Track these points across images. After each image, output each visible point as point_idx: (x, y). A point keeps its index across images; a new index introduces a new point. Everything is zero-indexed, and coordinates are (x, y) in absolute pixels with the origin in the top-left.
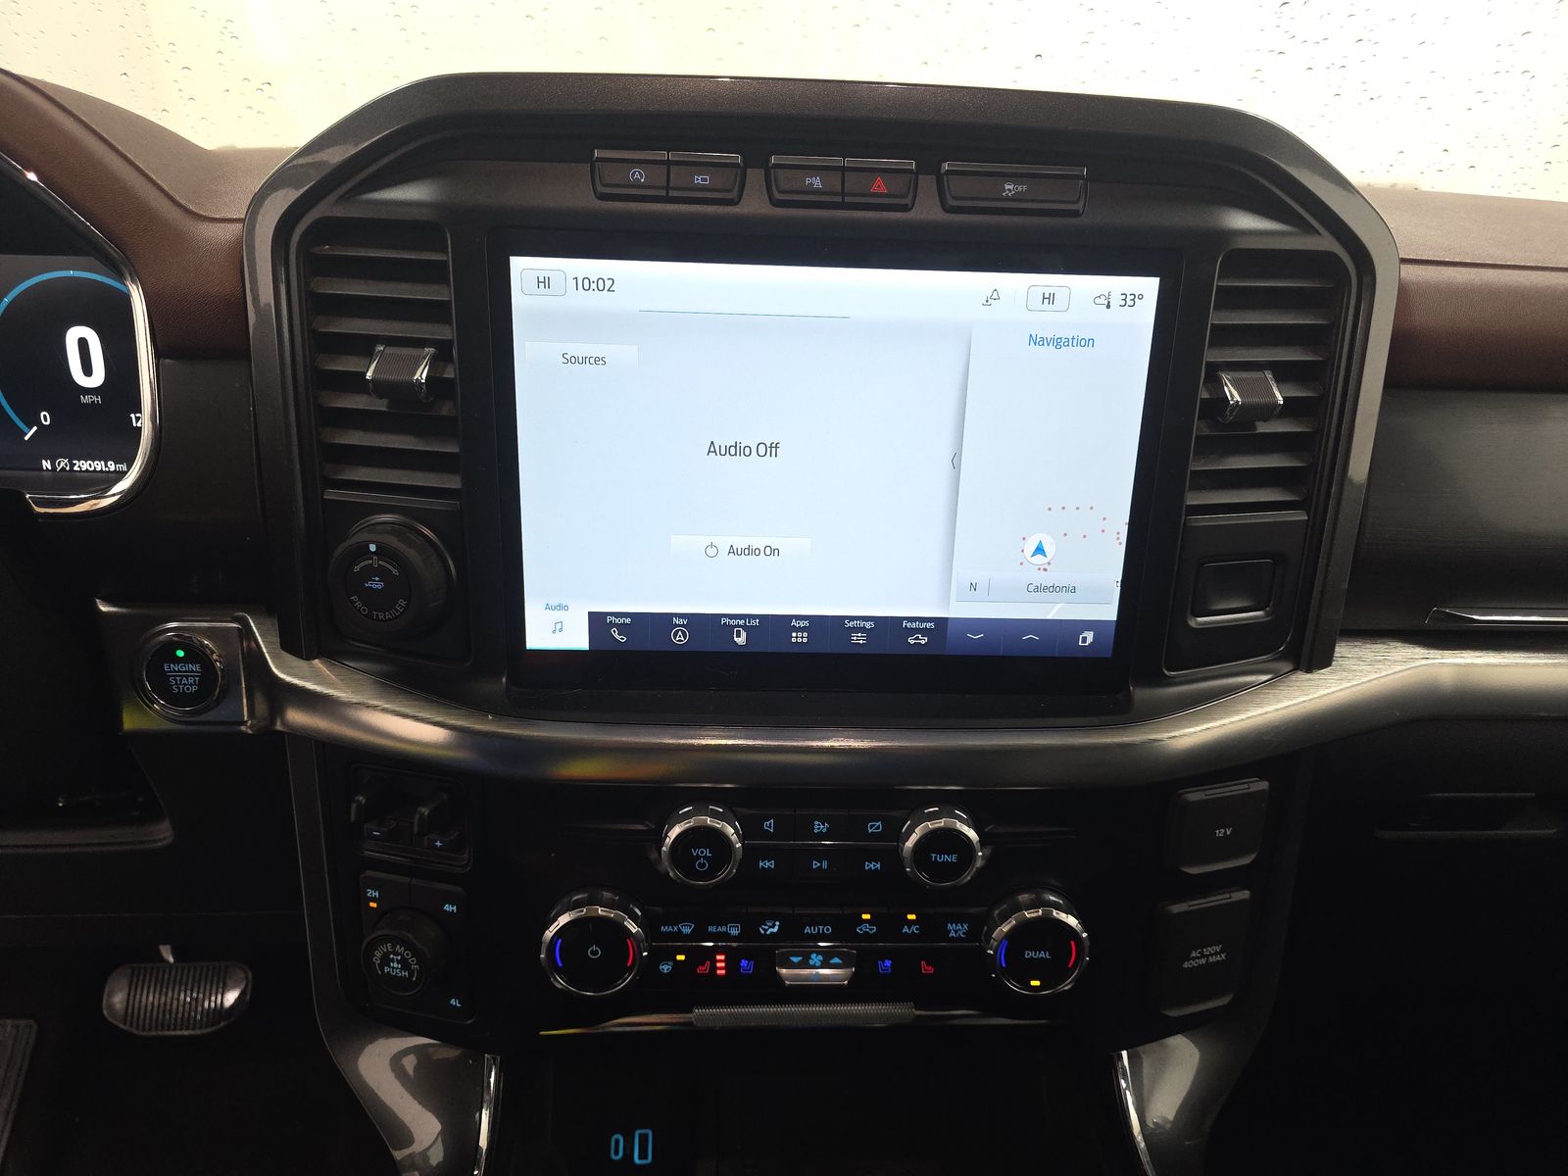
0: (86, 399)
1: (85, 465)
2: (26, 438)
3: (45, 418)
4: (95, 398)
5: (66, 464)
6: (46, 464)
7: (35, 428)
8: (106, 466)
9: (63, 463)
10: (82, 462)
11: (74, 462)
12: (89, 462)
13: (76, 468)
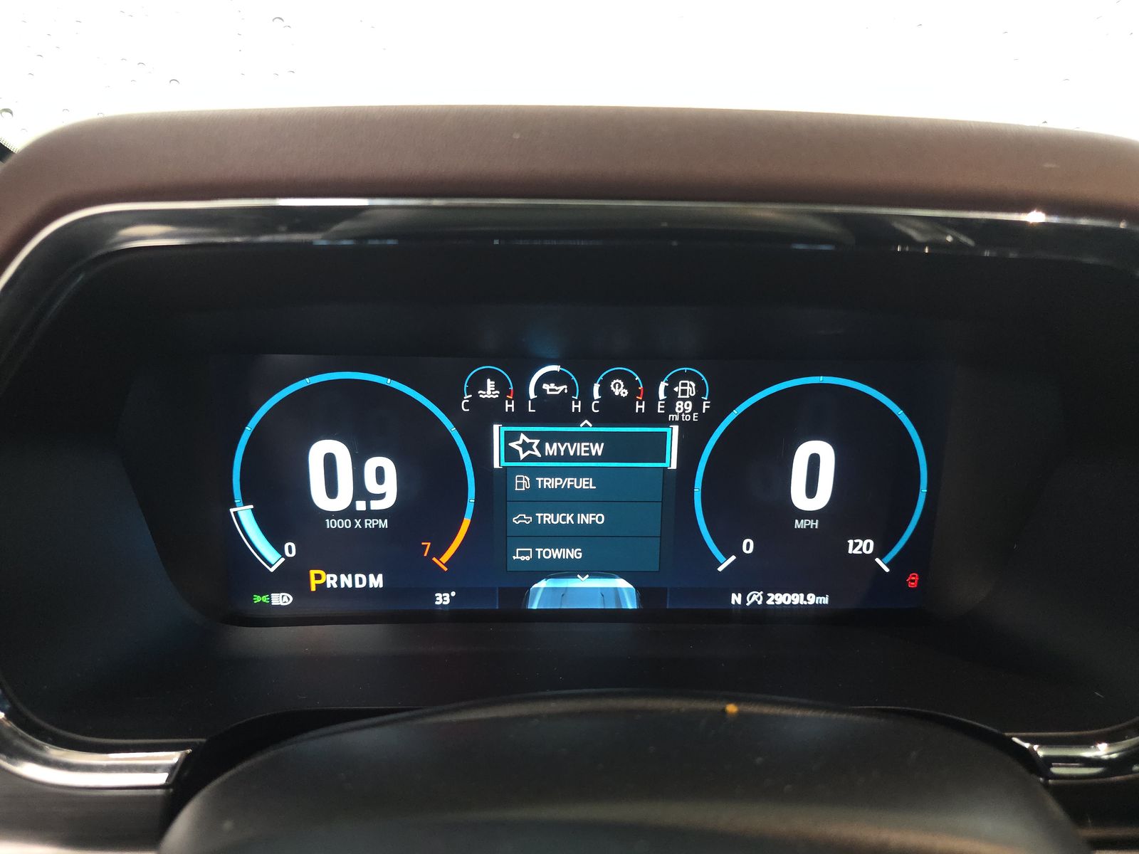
0: (800, 524)
1: (779, 599)
2: (720, 569)
3: (748, 546)
4: (811, 523)
5: (759, 599)
6: (736, 599)
7: (733, 558)
8: (805, 599)
9: (755, 597)
10: (778, 595)
11: (769, 595)
12: (786, 595)
13: (769, 602)
